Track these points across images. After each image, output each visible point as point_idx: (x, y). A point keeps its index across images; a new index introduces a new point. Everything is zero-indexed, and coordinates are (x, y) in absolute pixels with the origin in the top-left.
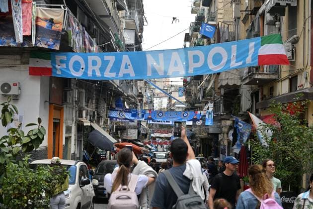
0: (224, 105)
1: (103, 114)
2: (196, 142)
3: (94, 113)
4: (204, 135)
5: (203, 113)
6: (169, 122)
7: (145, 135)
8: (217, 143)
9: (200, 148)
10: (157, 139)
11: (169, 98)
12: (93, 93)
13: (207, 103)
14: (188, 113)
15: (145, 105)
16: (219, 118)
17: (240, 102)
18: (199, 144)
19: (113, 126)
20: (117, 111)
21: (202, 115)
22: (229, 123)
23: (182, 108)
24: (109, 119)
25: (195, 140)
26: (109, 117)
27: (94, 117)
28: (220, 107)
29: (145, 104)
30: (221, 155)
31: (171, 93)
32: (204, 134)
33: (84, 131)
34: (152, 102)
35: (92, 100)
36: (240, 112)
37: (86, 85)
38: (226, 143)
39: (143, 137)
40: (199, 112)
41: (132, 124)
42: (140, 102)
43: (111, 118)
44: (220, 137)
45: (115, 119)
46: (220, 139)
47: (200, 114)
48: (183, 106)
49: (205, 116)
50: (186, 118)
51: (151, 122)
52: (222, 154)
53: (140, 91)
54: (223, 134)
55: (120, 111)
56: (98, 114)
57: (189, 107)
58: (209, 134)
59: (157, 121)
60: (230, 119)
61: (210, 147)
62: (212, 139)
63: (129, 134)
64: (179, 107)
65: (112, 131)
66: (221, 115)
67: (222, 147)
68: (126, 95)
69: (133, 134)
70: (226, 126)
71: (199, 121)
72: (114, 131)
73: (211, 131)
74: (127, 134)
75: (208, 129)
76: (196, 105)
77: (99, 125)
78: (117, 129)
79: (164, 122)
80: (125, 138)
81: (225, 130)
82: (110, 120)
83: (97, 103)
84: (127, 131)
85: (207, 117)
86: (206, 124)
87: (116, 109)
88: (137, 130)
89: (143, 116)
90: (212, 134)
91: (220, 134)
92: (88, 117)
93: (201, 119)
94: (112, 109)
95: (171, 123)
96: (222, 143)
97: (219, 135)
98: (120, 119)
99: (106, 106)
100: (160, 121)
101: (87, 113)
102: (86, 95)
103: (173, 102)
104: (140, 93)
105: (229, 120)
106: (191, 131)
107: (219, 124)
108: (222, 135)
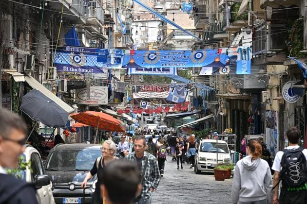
0: (273, 38)
1: (45, 60)
2: (217, 106)
3: (29, 58)
4: (234, 93)
5: (232, 52)
6: (169, 70)
7: (120, 96)
8: (260, 107)
9: (225, 117)
10: (142, 103)
11: (162, 23)
12: (25, 22)
13: (237, 32)
14: (204, 52)
15: (116, 39)
16: (264, 62)
17: (302, 31)
18: (225, 110)
19: (63, 81)
20: (69, 52)
21: (229, 55)
22: (281, 69)
23: (188, 42)
24: (55, 68)
25: (216, 103)
26: (56, 65)
27: (29, 66)
28: (265, 41)
29: (116, 36)
30: (267, 130)
31: (165, 13)
32: (233, 90)
33: (13, 93)
34: (128, 32)
35: (25, 34)
36: (302, 49)
37: (14, 8)
38: (276, 107)
39: (116, 100)
40: (224, 50)
41: (98, 76)
42: (108, 34)
43: (59, 67)
44: (265, 95)
45: (65, 68)
46: (264, 100)
47: (227, 53)
48: (190, 37)
49: (236, 57)
50: (199, 61)
51: (134, 71)
52: (268, 127)
53: (107, 12)
54: (271, 89)
55: (75, 53)
56: (36, 60)
57: (202, 39)
58: (242, 90)
59: (146, 69)
60: (285, 63)
61: (245, 114)
62: (248, 101)
63: (92, 94)
64: (182, 41)
65: (60, 91)
66: (268, 56)
67: (269, 114)
68: (85, 22)
69: (98, 95)
70: (275, 75)
71: (224, 66)
72: (65, 90)
73: (247, 85)
74: (89, 96)
75: (242, 81)
76: (216, 36)
77: (37, 79)
78: (70, 87)
79: (159, 70)
80: (84, 103)
81: (274, 82)
82: (57, 69)
83: (33, 40)
84: (89, 89)
85: (239, 59)
86: (238, 73)
87: (68, 49)
88: (107, 88)
89: (118, 61)
90: (248, 91)
91: (264, 90)
92: (19, 65)
93: (228, 64)
94: (61, 50)
95: (171, 72)
96: (268, 107)
97: (263, 92)
98: (74, 68)
99: (48, 45)
100: (150, 70)
101: (17, 59)
102: (13, 26)
103: (169, 32)
104: (108, 16)
105: (282, 63)
106: (208, 85)
107: (262, 71)
108: (268, 91)
